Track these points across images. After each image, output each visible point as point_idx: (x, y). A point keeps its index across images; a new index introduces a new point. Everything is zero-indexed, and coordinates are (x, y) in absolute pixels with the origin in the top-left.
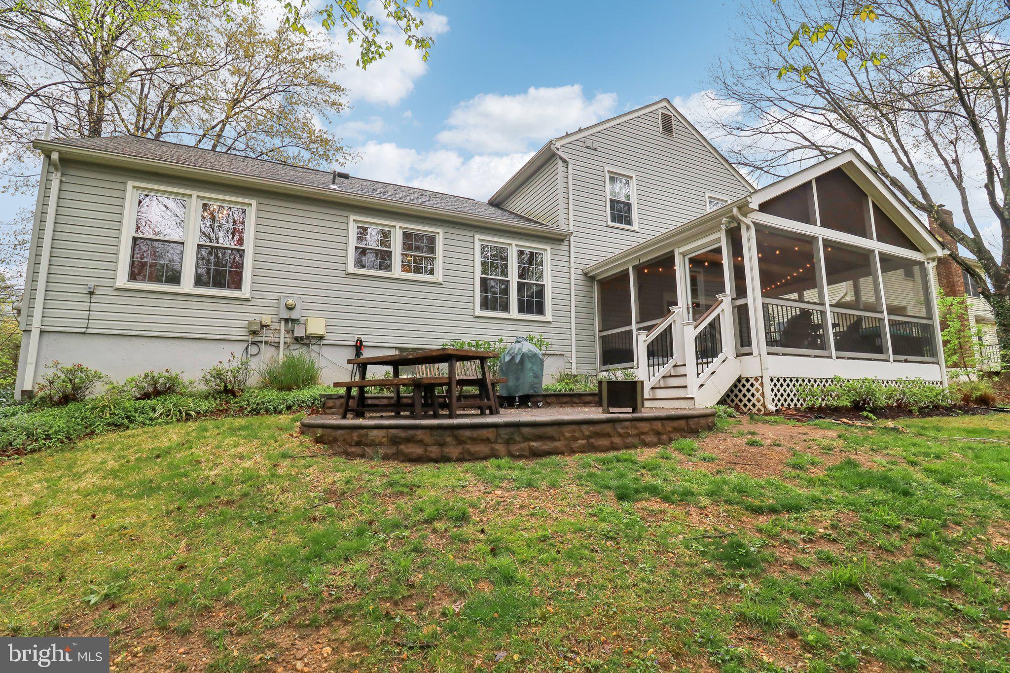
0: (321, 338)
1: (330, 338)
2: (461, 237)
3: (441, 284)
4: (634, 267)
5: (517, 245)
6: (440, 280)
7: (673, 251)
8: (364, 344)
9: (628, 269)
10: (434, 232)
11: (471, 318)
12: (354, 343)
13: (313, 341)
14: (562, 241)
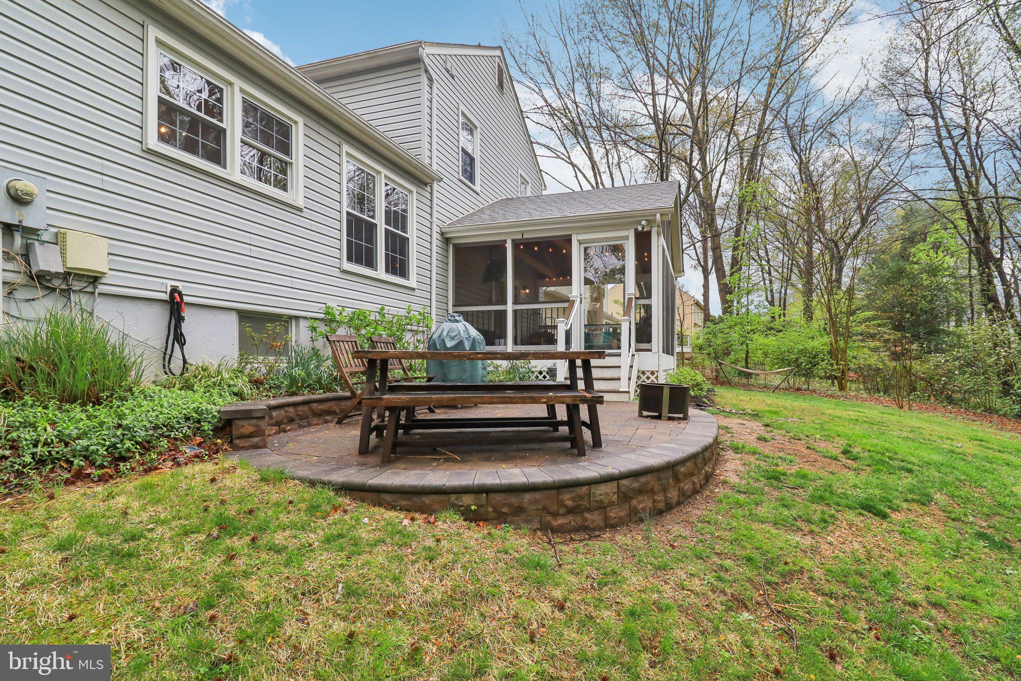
0: (94, 279)
1: (112, 282)
2: (327, 141)
3: (300, 210)
4: (513, 240)
5: (386, 176)
6: (300, 202)
7: (571, 235)
8: (186, 299)
9: (505, 241)
10: (290, 119)
11: (336, 272)
12: (166, 297)
13: (77, 285)
14: (426, 184)
